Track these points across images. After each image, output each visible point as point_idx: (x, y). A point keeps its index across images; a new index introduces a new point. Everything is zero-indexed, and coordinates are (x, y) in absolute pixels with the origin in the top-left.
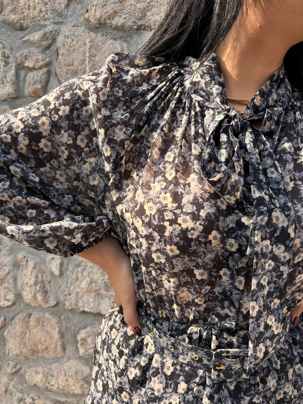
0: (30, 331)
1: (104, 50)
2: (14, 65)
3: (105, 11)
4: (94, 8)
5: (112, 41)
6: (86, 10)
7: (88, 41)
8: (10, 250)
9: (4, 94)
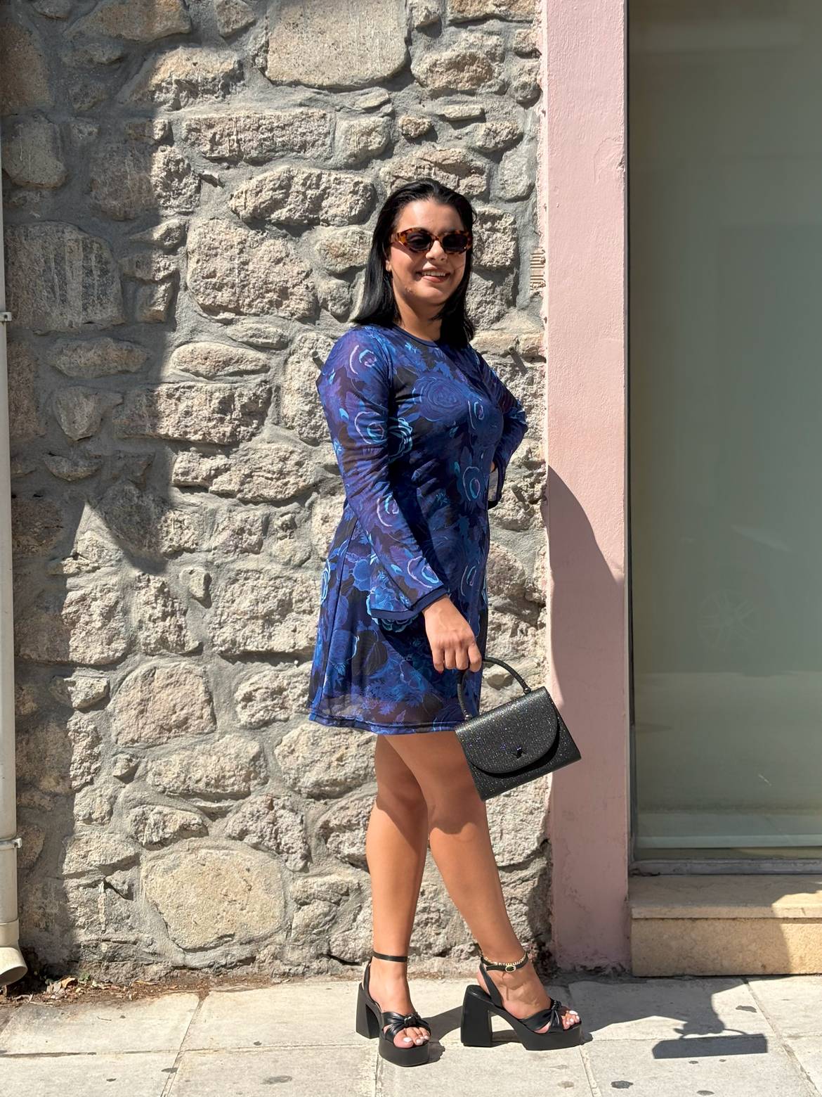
0: (155, 697)
1: (260, 254)
2: (117, 275)
3: (261, 200)
4: (244, 195)
5: (272, 241)
6: (229, 196)
7: (236, 240)
8: (116, 565)
9: (102, 320)
